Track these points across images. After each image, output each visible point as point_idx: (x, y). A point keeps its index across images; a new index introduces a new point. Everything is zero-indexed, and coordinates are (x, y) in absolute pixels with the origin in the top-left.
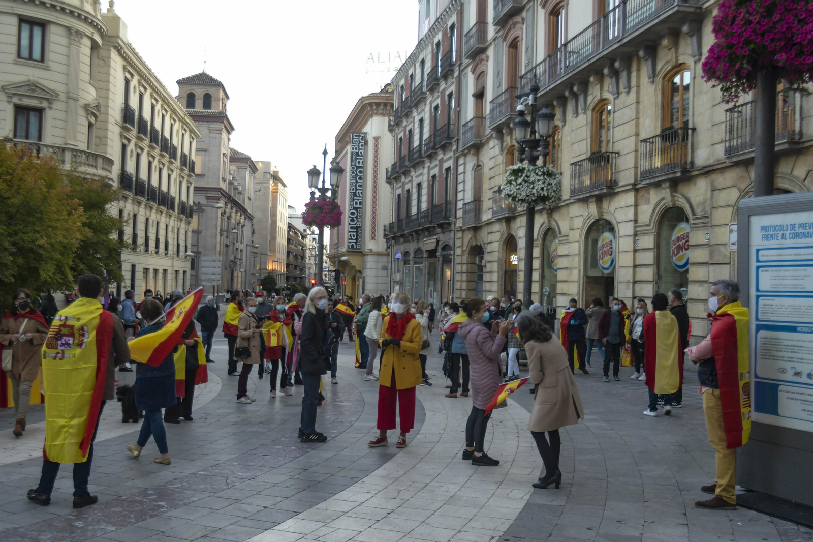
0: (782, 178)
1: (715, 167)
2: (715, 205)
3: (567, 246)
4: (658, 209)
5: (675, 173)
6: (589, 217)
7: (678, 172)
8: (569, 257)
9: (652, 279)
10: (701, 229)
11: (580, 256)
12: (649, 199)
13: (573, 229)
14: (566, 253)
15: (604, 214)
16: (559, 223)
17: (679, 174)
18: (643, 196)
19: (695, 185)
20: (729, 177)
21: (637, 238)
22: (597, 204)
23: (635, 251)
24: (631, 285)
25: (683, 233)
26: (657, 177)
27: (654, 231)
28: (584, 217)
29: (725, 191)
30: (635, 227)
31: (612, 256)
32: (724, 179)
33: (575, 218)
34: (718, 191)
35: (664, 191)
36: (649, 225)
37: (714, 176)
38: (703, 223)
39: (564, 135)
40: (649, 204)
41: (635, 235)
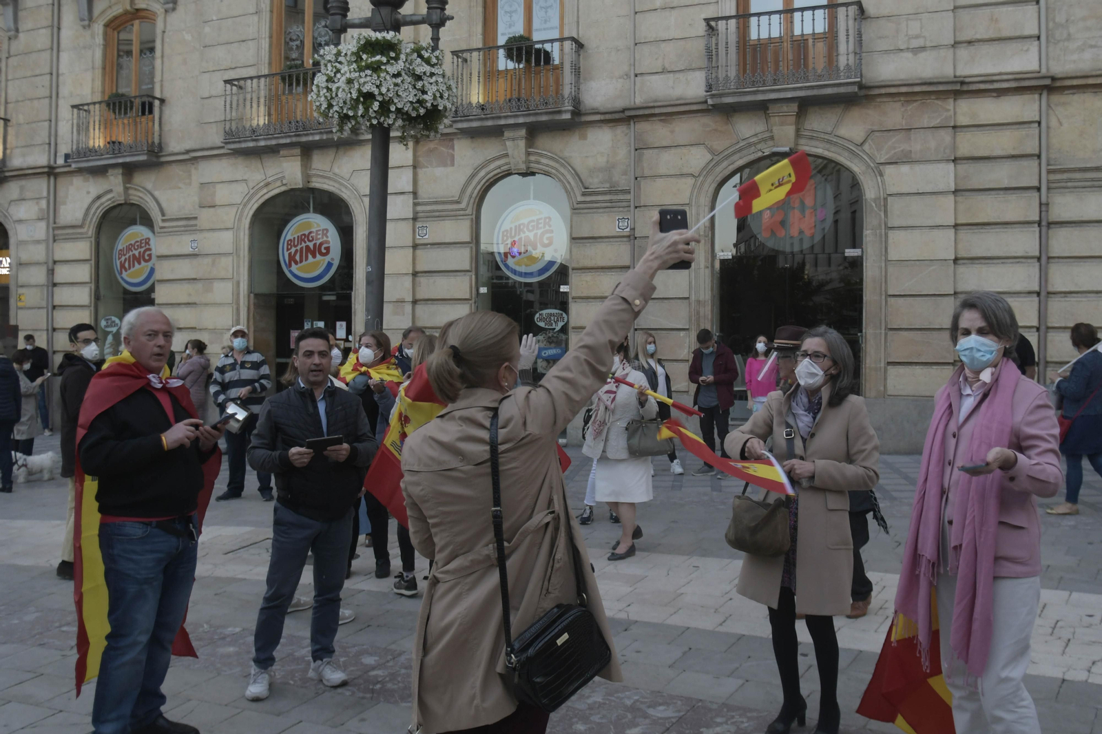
0: (812, 138)
1: (657, 111)
2: (647, 173)
3: (187, 239)
4: (482, 173)
5: (560, 112)
6: (267, 185)
7: (566, 111)
8: (199, 259)
9: (468, 296)
10: (601, 210)
11: (238, 256)
12: (453, 156)
13: (214, 206)
14: (189, 250)
15: (314, 179)
16: (157, 193)
17: (567, 116)
18: (431, 151)
19: (584, 137)
20: (684, 129)
21: (419, 224)
22: (302, 160)
23: (415, 247)
24: (408, 308)
25: (535, 218)
26: (506, 117)
27: (469, 211)
28: (251, 185)
29: (673, 151)
30: (415, 204)
31: (327, 259)
32: (672, 132)
33: (218, 186)
34: (656, 150)
35: (509, 143)
36: (458, 202)
37: (643, 126)
38: (611, 201)
39: (168, 27)
40: (453, 165)
41: (415, 219)
